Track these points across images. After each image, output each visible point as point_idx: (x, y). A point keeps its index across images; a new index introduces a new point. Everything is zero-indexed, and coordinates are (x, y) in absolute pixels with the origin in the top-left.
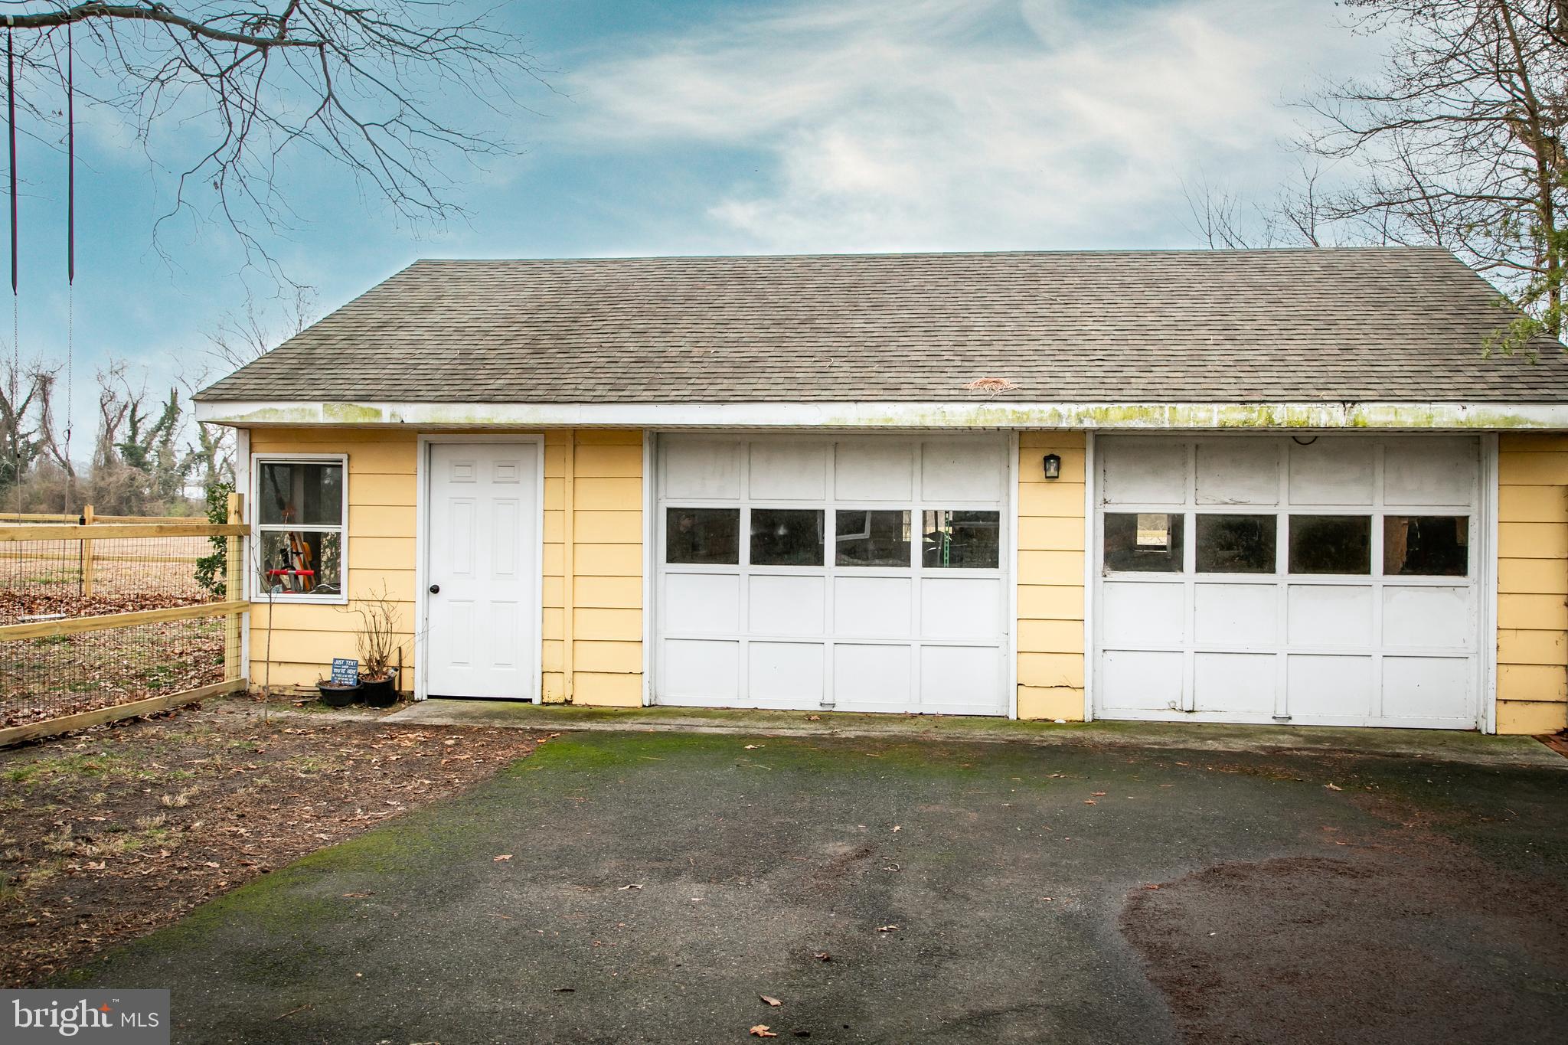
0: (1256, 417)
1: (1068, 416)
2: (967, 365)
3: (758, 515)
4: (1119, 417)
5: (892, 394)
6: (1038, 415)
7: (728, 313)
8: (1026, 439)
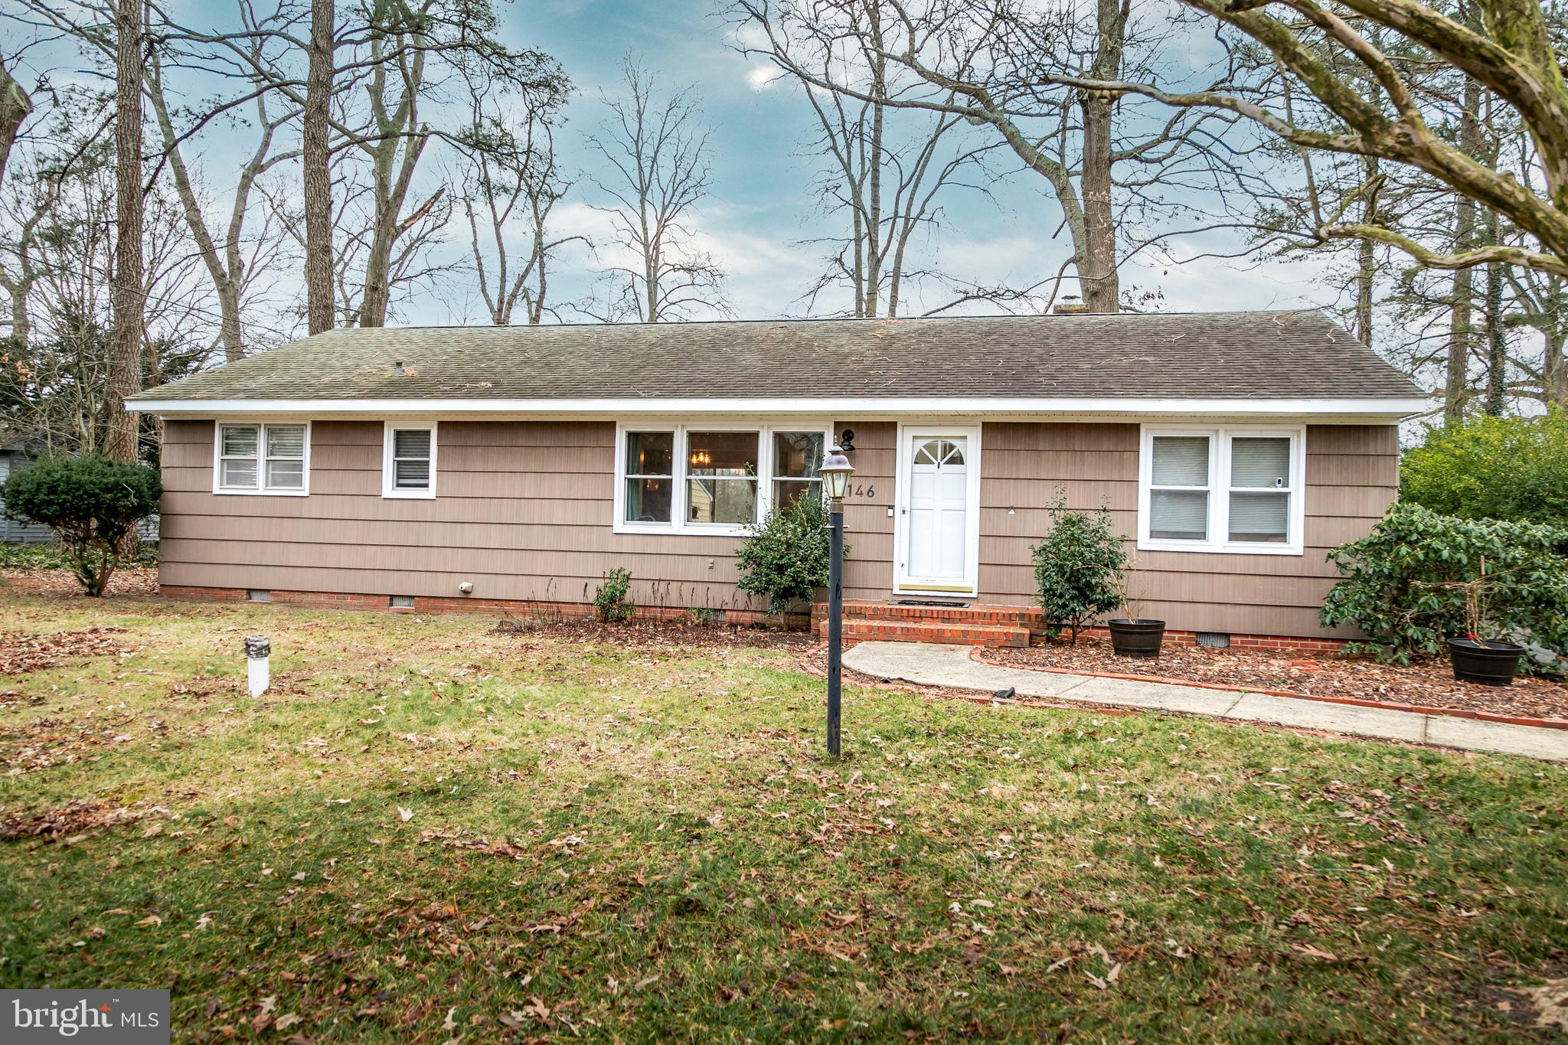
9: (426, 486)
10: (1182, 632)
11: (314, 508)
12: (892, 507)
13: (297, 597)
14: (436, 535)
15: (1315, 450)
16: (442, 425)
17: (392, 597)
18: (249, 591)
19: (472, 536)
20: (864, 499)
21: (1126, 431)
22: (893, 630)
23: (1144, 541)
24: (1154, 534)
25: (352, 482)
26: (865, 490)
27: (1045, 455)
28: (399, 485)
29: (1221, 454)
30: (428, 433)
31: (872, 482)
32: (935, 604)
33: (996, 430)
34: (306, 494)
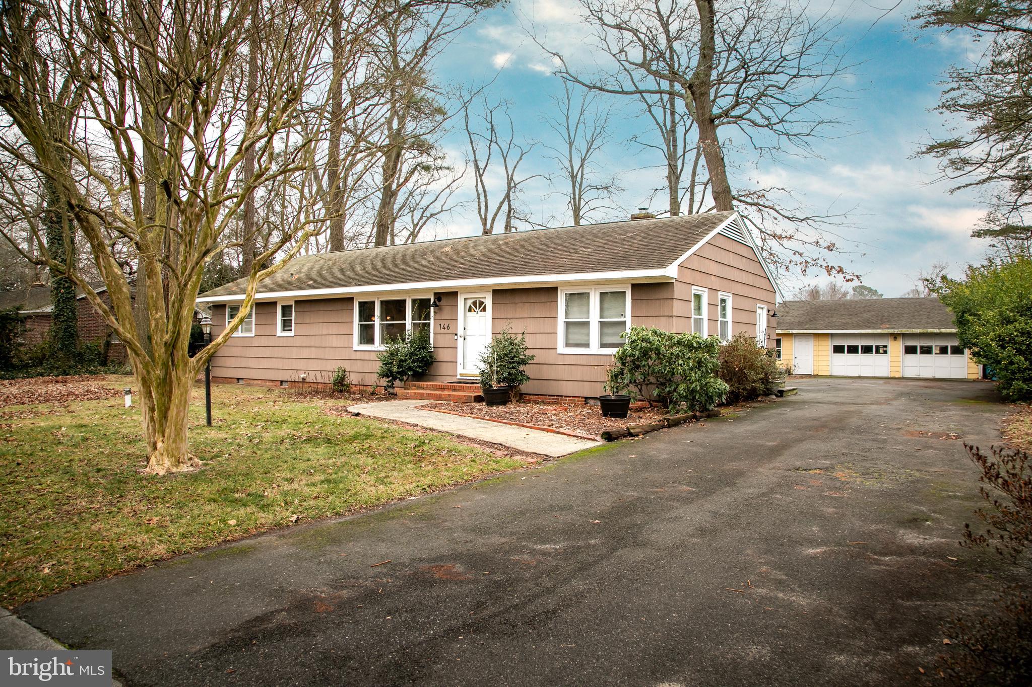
0: (925, 331)
1: (896, 331)
2: (882, 323)
3: (848, 346)
4: (904, 331)
5: (869, 328)
6: (891, 331)
7: (842, 313)
8: (891, 334)
9: (291, 330)
10: (578, 397)
11: (255, 342)
12: (456, 335)
13: (252, 382)
14: (294, 353)
15: (635, 298)
16: (296, 302)
17: (282, 382)
18: (238, 379)
19: (306, 353)
20: (446, 331)
21: (551, 291)
22: (423, 394)
23: (562, 349)
24: (568, 345)
25: (267, 330)
26: (446, 326)
27: (518, 305)
28: (284, 330)
29: (594, 301)
30: (291, 306)
31: (449, 322)
32: (467, 383)
33: (499, 293)
34: (253, 335)
